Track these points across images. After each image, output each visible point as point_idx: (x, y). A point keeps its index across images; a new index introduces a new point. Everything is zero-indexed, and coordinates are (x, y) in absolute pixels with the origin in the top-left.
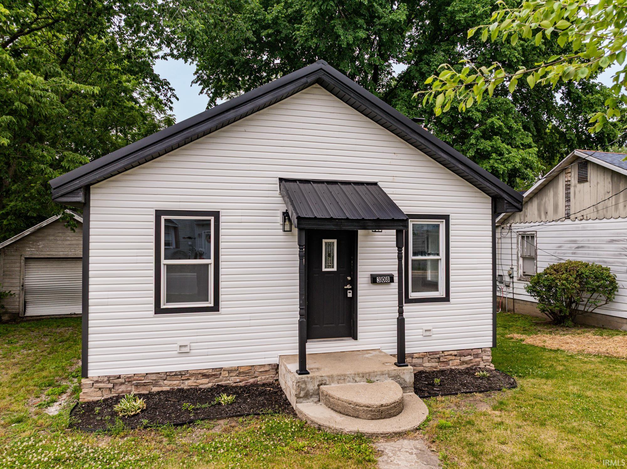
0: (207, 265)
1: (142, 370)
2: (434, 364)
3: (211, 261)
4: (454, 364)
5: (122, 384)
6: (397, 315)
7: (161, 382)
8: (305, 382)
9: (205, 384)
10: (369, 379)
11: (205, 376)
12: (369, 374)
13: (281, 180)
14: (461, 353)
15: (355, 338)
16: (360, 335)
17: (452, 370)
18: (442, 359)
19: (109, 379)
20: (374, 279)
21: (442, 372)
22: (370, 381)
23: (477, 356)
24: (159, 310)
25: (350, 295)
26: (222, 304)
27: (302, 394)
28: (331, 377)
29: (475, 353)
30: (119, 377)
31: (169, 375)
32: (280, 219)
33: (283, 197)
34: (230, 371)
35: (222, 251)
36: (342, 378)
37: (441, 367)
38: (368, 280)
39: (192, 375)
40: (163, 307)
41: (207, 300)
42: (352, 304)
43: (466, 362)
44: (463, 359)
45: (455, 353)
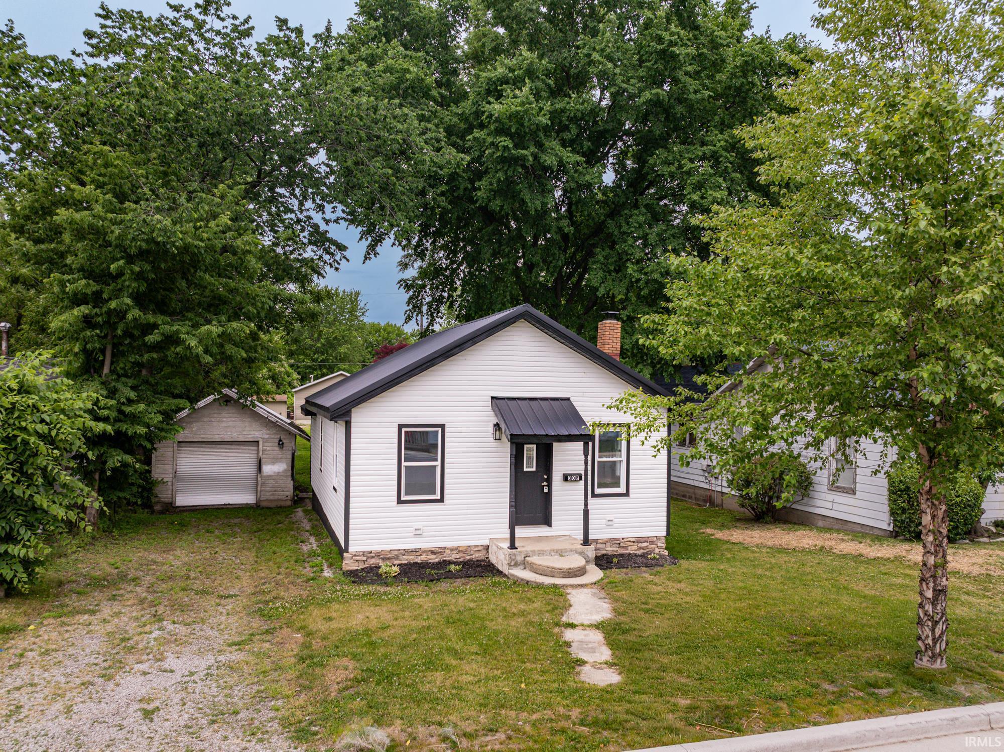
0: (435, 467)
1: (388, 547)
2: (615, 549)
3: (438, 463)
4: (632, 549)
5: (373, 557)
6: (583, 507)
7: (401, 557)
8: (515, 555)
9: (434, 559)
10: (561, 553)
11: (433, 553)
12: (561, 550)
13: (492, 398)
14: (639, 540)
15: (550, 525)
16: (553, 523)
17: (630, 554)
18: (622, 545)
19: (364, 554)
20: (566, 478)
21: (622, 555)
22: (561, 556)
23: (652, 543)
24: (400, 501)
25: (546, 490)
26: (446, 497)
27: (513, 563)
28: (534, 552)
29: (651, 540)
30: (371, 552)
31: (407, 552)
32: (491, 429)
33: (494, 411)
34: (452, 550)
35: (446, 455)
36: (541, 553)
37: (621, 551)
38: (561, 478)
39: (424, 552)
40: (403, 499)
41: (434, 493)
42: (548, 497)
43: (643, 548)
44: (640, 545)
45: (634, 540)
